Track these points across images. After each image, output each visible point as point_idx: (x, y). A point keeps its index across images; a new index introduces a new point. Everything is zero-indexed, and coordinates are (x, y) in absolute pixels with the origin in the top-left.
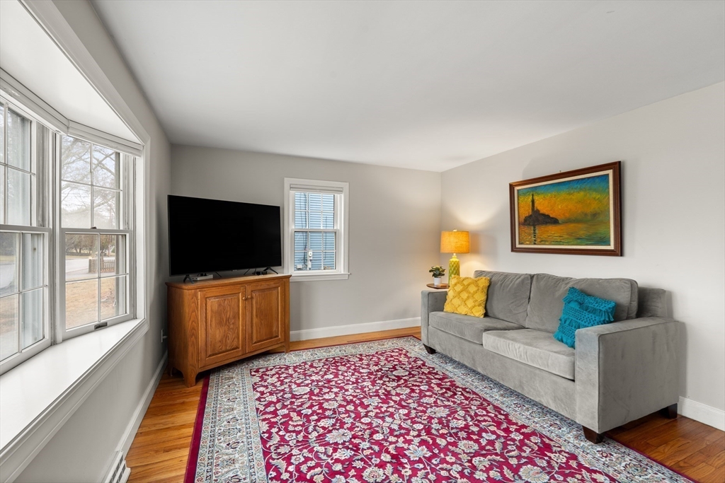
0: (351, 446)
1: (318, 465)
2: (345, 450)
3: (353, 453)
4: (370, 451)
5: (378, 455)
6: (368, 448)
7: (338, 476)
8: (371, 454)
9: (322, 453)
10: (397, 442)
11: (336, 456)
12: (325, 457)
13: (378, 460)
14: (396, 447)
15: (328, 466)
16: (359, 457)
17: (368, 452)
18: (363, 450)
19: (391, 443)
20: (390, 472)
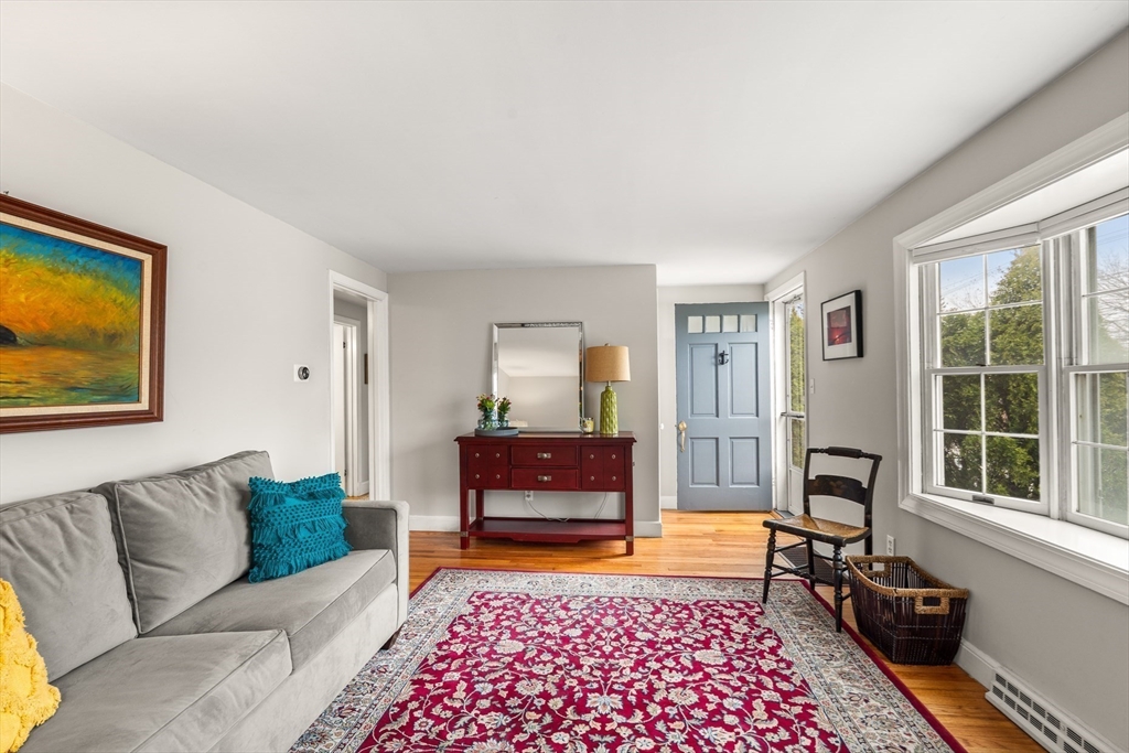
0: (701, 743)
1: (762, 732)
2: (712, 740)
3: (701, 732)
4: (672, 726)
5: (664, 717)
6: (674, 730)
7: (732, 709)
8: (673, 720)
9: (754, 748)
10: (619, 725)
11: (729, 737)
12: (750, 740)
13: (667, 710)
14: (628, 718)
15: (746, 727)
16: (693, 721)
17: (678, 725)
18: (682, 731)
19: (631, 726)
20: (660, 692)
